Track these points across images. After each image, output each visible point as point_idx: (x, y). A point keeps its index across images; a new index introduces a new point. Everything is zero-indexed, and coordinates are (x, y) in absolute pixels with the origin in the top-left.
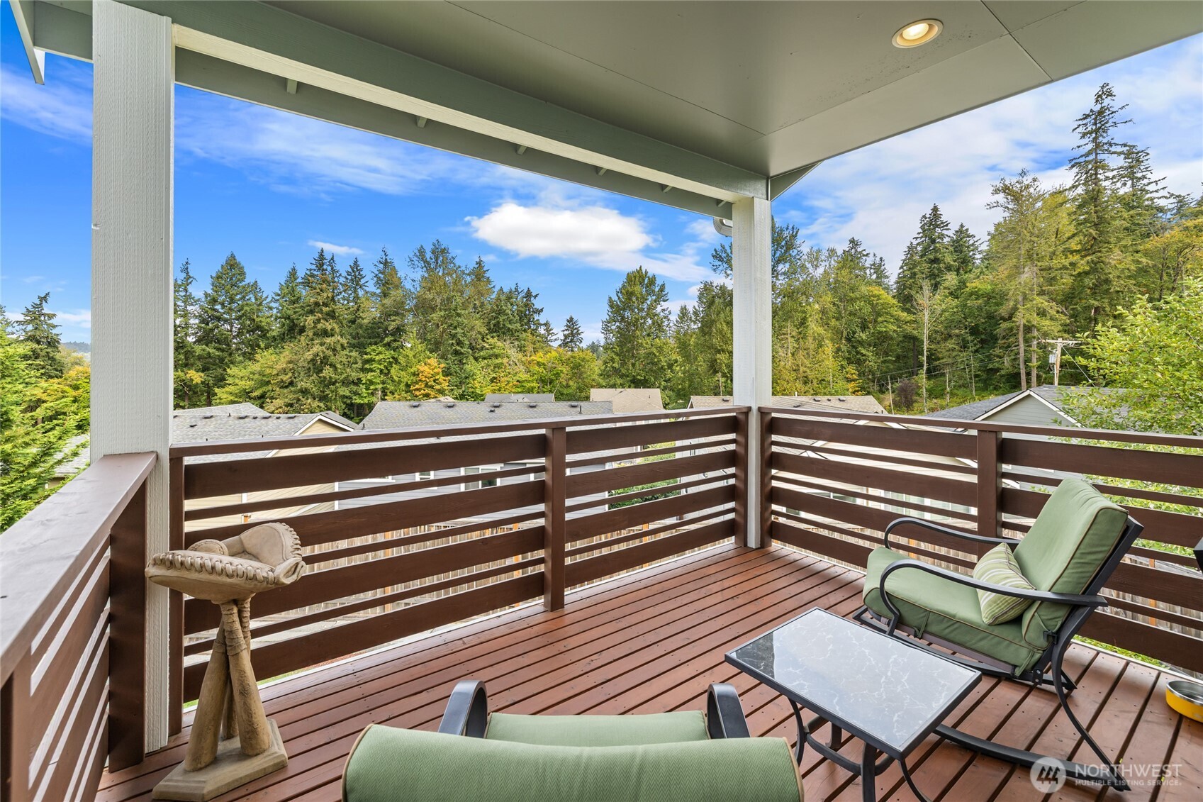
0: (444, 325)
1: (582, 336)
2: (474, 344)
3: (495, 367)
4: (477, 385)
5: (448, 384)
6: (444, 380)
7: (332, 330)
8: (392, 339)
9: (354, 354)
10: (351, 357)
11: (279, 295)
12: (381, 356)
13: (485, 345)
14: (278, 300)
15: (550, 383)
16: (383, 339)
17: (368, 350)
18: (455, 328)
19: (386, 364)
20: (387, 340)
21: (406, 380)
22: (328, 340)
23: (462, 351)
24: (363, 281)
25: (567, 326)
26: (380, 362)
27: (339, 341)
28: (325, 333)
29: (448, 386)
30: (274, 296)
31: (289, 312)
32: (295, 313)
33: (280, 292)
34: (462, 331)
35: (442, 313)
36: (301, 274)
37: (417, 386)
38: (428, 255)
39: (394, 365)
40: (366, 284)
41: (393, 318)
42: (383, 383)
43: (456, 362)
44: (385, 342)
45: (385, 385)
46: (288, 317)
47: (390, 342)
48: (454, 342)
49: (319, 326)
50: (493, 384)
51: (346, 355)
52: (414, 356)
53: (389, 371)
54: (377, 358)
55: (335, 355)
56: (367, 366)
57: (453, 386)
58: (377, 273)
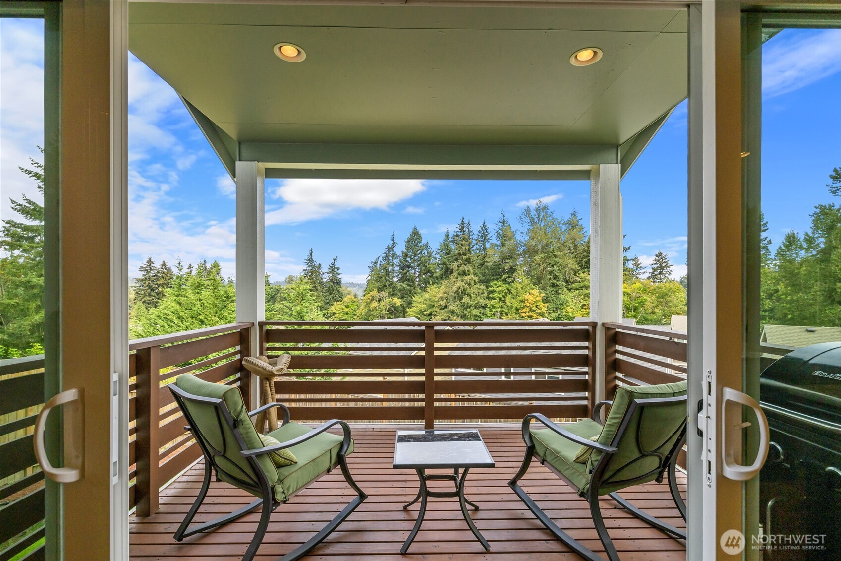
0: (544, 264)
1: (671, 268)
2: (568, 279)
3: (585, 297)
4: (570, 310)
5: (546, 309)
6: (544, 306)
7: (468, 271)
9: (483, 287)
10: (480, 289)
11: (439, 250)
12: (500, 288)
13: (577, 278)
15: (635, 310)
16: (501, 276)
19: (503, 294)
20: (504, 277)
21: (516, 305)
22: (466, 278)
23: (558, 283)
24: (489, 236)
25: (656, 260)
26: (499, 292)
27: (472, 278)
28: (465, 273)
29: (547, 310)
31: (445, 260)
33: (440, 248)
34: (557, 269)
35: (543, 255)
36: (451, 235)
37: (524, 310)
38: (533, 213)
39: (508, 294)
40: (491, 238)
41: (507, 261)
42: (501, 307)
43: (553, 292)
44: (503, 278)
45: (503, 309)
46: (444, 264)
47: (506, 278)
48: (551, 277)
49: (461, 269)
50: (583, 310)
52: (522, 288)
53: (505, 298)
54: (497, 289)
55: (470, 288)
56: (491, 295)
57: (550, 310)
58: (498, 229)
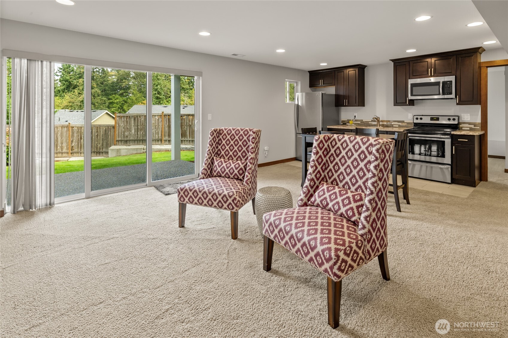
8: (124, 91)
14: (61, 72)
17: (110, 97)
18: (157, 86)
30: (59, 69)
32: (71, 78)
51: (100, 99)
